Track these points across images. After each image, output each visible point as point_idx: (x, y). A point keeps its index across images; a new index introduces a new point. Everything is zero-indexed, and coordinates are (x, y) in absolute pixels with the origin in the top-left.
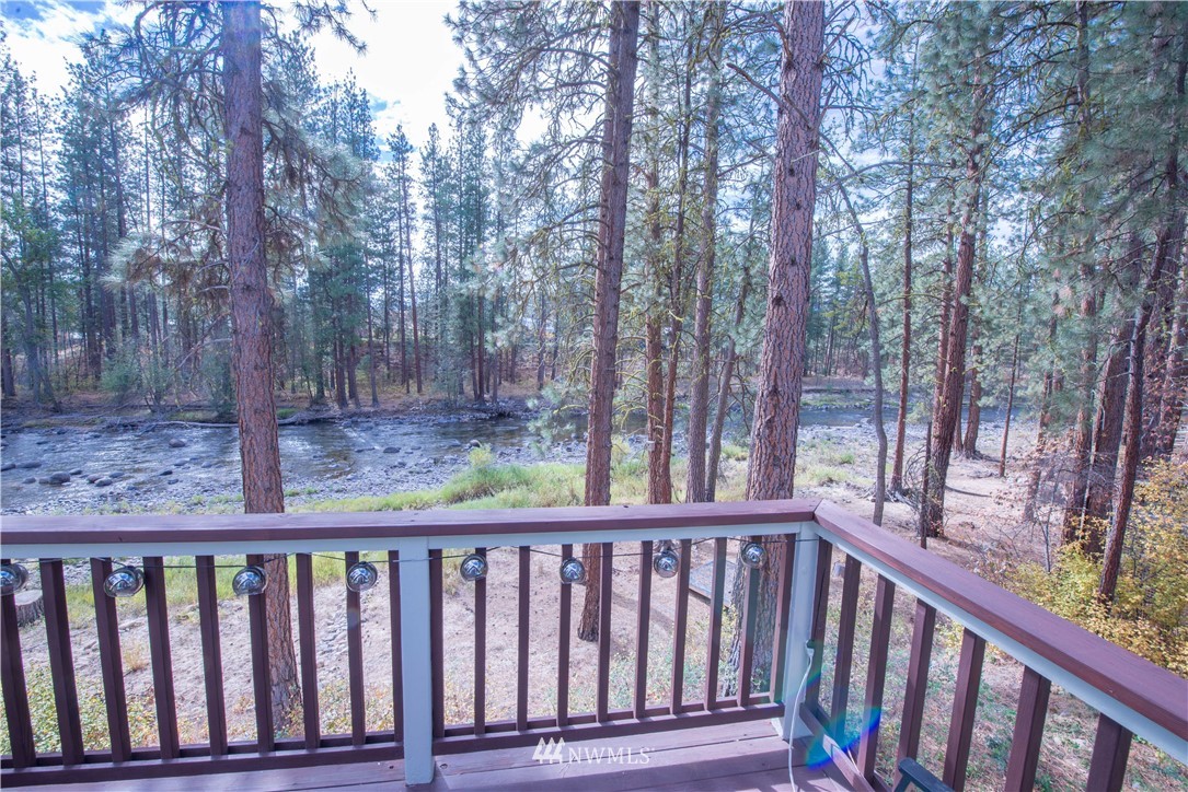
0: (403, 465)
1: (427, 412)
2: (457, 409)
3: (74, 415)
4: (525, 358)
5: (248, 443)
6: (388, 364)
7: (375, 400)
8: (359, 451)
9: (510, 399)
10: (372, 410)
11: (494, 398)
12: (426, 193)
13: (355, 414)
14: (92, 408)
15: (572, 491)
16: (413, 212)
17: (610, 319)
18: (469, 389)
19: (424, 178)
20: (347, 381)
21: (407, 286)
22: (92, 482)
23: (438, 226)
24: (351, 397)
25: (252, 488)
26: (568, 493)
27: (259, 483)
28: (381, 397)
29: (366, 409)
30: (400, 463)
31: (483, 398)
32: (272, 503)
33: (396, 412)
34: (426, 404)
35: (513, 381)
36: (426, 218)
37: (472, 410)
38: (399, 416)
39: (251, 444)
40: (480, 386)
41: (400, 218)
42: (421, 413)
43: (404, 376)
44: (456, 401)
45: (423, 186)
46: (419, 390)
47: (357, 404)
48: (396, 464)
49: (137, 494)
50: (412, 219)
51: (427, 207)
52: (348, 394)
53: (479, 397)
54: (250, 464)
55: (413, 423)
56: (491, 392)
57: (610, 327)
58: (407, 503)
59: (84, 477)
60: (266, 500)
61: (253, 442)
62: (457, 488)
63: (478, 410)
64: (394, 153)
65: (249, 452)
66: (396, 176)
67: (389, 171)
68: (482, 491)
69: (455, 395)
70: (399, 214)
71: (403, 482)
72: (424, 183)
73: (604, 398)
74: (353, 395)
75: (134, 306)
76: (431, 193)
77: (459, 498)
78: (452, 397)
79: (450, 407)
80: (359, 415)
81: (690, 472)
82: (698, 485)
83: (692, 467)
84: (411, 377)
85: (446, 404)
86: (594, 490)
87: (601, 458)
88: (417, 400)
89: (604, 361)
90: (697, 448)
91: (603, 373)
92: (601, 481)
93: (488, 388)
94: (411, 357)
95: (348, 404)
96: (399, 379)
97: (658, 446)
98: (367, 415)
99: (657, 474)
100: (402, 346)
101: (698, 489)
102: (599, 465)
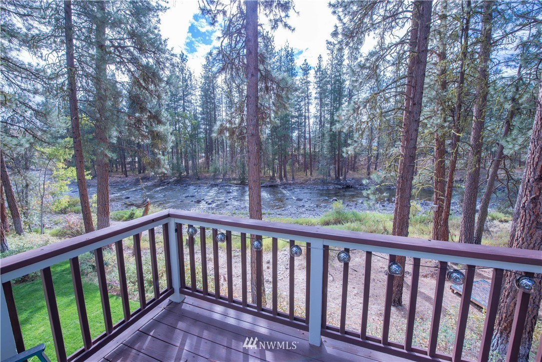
0: (303, 206)
1: (314, 184)
2: (327, 183)
3: (203, 181)
4: (361, 160)
6: (299, 163)
7: (293, 178)
8: (287, 199)
9: (353, 179)
10: (292, 182)
11: (345, 179)
12: (316, 87)
14: (207, 178)
15: (384, 227)
16: (311, 96)
17: (413, 137)
18: (333, 174)
19: (315, 80)
20: (283, 170)
21: (307, 129)
23: (321, 101)
24: (284, 177)
25: (252, 210)
26: (382, 228)
27: (254, 208)
28: (296, 177)
29: (290, 182)
31: (339, 178)
32: (258, 216)
33: (301, 183)
34: (314, 180)
35: (354, 171)
36: (316, 98)
37: (334, 184)
39: (252, 193)
40: (338, 172)
41: (305, 100)
42: (311, 184)
43: (305, 168)
44: (327, 180)
45: (315, 84)
46: (311, 174)
47: (287, 180)
50: (310, 99)
51: (316, 93)
52: (283, 175)
53: (337, 178)
54: (252, 201)
55: (308, 189)
56: (343, 176)
57: (412, 142)
58: (305, 222)
62: (327, 219)
63: (337, 184)
64: (303, 72)
65: (251, 197)
66: (304, 82)
67: (301, 80)
68: (338, 222)
69: (327, 177)
70: (305, 98)
73: (407, 180)
75: (218, 144)
76: (318, 86)
77: (327, 223)
78: (325, 178)
79: (324, 182)
80: (287, 184)
81: (463, 226)
82: (468, 234)
83: (464, 223)
84: (308, 168)
85: (322, 181)
86: (399, 228)
87: (403, 212)
88: (310, 179)
89: (407, 160)
90: (469, 212)
91: (406, 166)
92: (403, 224)
93: (342, 174)
94: (308, 160)
95: (283, 180)
96: (303, 169)
97: (441, 209)
98: (290, 184)
99: (439, 224)
100: (304, 155)
101: (468, 236)
102: (402, 215)
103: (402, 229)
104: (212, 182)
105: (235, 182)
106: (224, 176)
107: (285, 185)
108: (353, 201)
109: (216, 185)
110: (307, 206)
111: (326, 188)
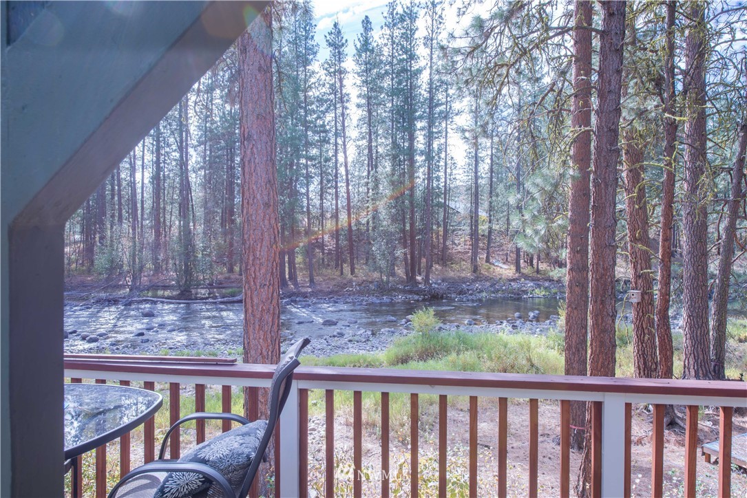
0: (341, 335)
1: (360, 293)
2: (389, 291)
3: (73, 292)
4: (456, 242)
5: (249, 152)
6: (323, 249)
7: (312, 281)
8: (300, 323)
9: (443, 281)
10: (310, 290)
11: (426, 280)
12: (359, 83)
13: (293, 294)
14: (85, 287)
15: (529, 360)
16: (348, 101)
17: (612, 87)
18: (400, 271)
19: (357, 69)
20: (287, 265)
21: (342, 170)
22: (84, 339)
23: (370, 112)
24: (290, 278)
25: (251, 201)
26: (524, 362)
27: (258, 196)
28: (317, 279)
29: (303, 290)
30: (338, 334)
31: (416, 279)
32: (269, 220)
33: (331, 293)
34: (359, 285)
35: (444, 265)
36: (359, 106)
37: (404, 292)
38: (334, 294)
39: (252, 153)
40: (412, 268)
41: (336, 108)
42: (354, 294)
43: (337, 260)
44: (388, 282)
45: (356, 76)
46: (352, 272)
47: (296, 284)
48: (335, 333)
49: (117, 349)
50: (347, 108)
51: (359, 96)
52: (287, 276)
53: (411, 278)
54: (251, 174)
55: (347, 303)
56: (424, 274)
57: (612, 97)
58: (351, 362)
59: (78, 335)
60: (264, 216)
61: (255, 150)
62: (401, 351)
63: (411, 292)
64: (331, 49)
65: (249, 161)
66: (332, 70)
67: (326, 66)
68: (425, 355)
69: (388, 276)
70: (335, 105)
71: (343, 348)
72: (358, 73)
73: (607, 185)
74: (293, 277)
75: (120, 204)
76: (363, 82)
77: (404, 360)
78: (385, 278)
79: (382, 289)
80: (298, 294)
81: (688, 335)
82: (700, 353)
83: (690, 328)
84: (344, 261)
85: (378, 286)
86: (596, 302)
87: (604, 261)
88: (351, 281)
89: (605, 140)
90: (697, 305)
91: (604, 154)
92: (605, 290)
93: (419, 270)
94: (344, 243)
95: (288, 285)
96: (333, 263)
97: (646, 297)
98: (305, 295)
99: (646, 331)
100: (336, 234)
101: (701, 357)
102: (601, 270)
103: (602, 302)
104: (103, 295)
105: (167, 293)
106: (134, 280)
107: (293, 298)
108: (451, 322)
109: (115, 302)
110: (348, 333)
111: (388, 301)
